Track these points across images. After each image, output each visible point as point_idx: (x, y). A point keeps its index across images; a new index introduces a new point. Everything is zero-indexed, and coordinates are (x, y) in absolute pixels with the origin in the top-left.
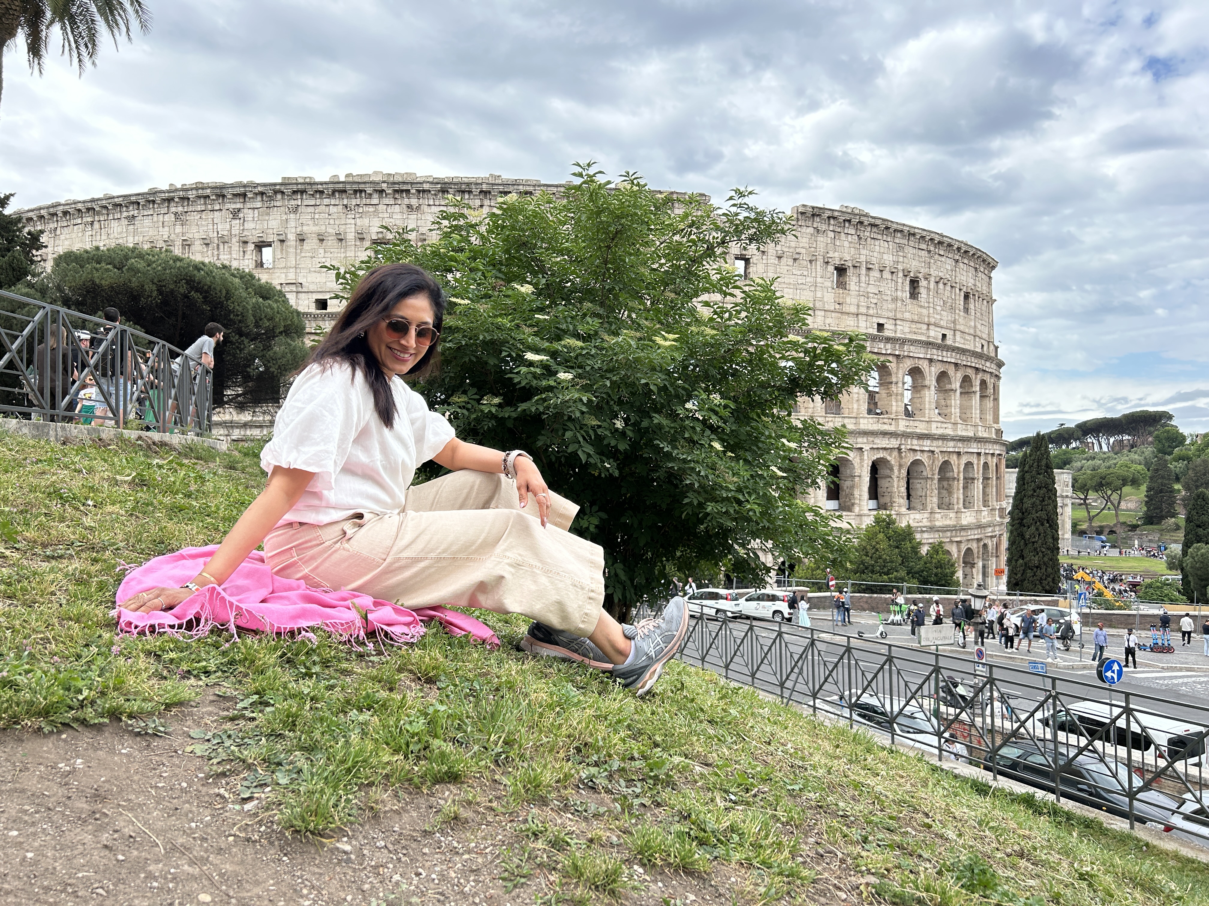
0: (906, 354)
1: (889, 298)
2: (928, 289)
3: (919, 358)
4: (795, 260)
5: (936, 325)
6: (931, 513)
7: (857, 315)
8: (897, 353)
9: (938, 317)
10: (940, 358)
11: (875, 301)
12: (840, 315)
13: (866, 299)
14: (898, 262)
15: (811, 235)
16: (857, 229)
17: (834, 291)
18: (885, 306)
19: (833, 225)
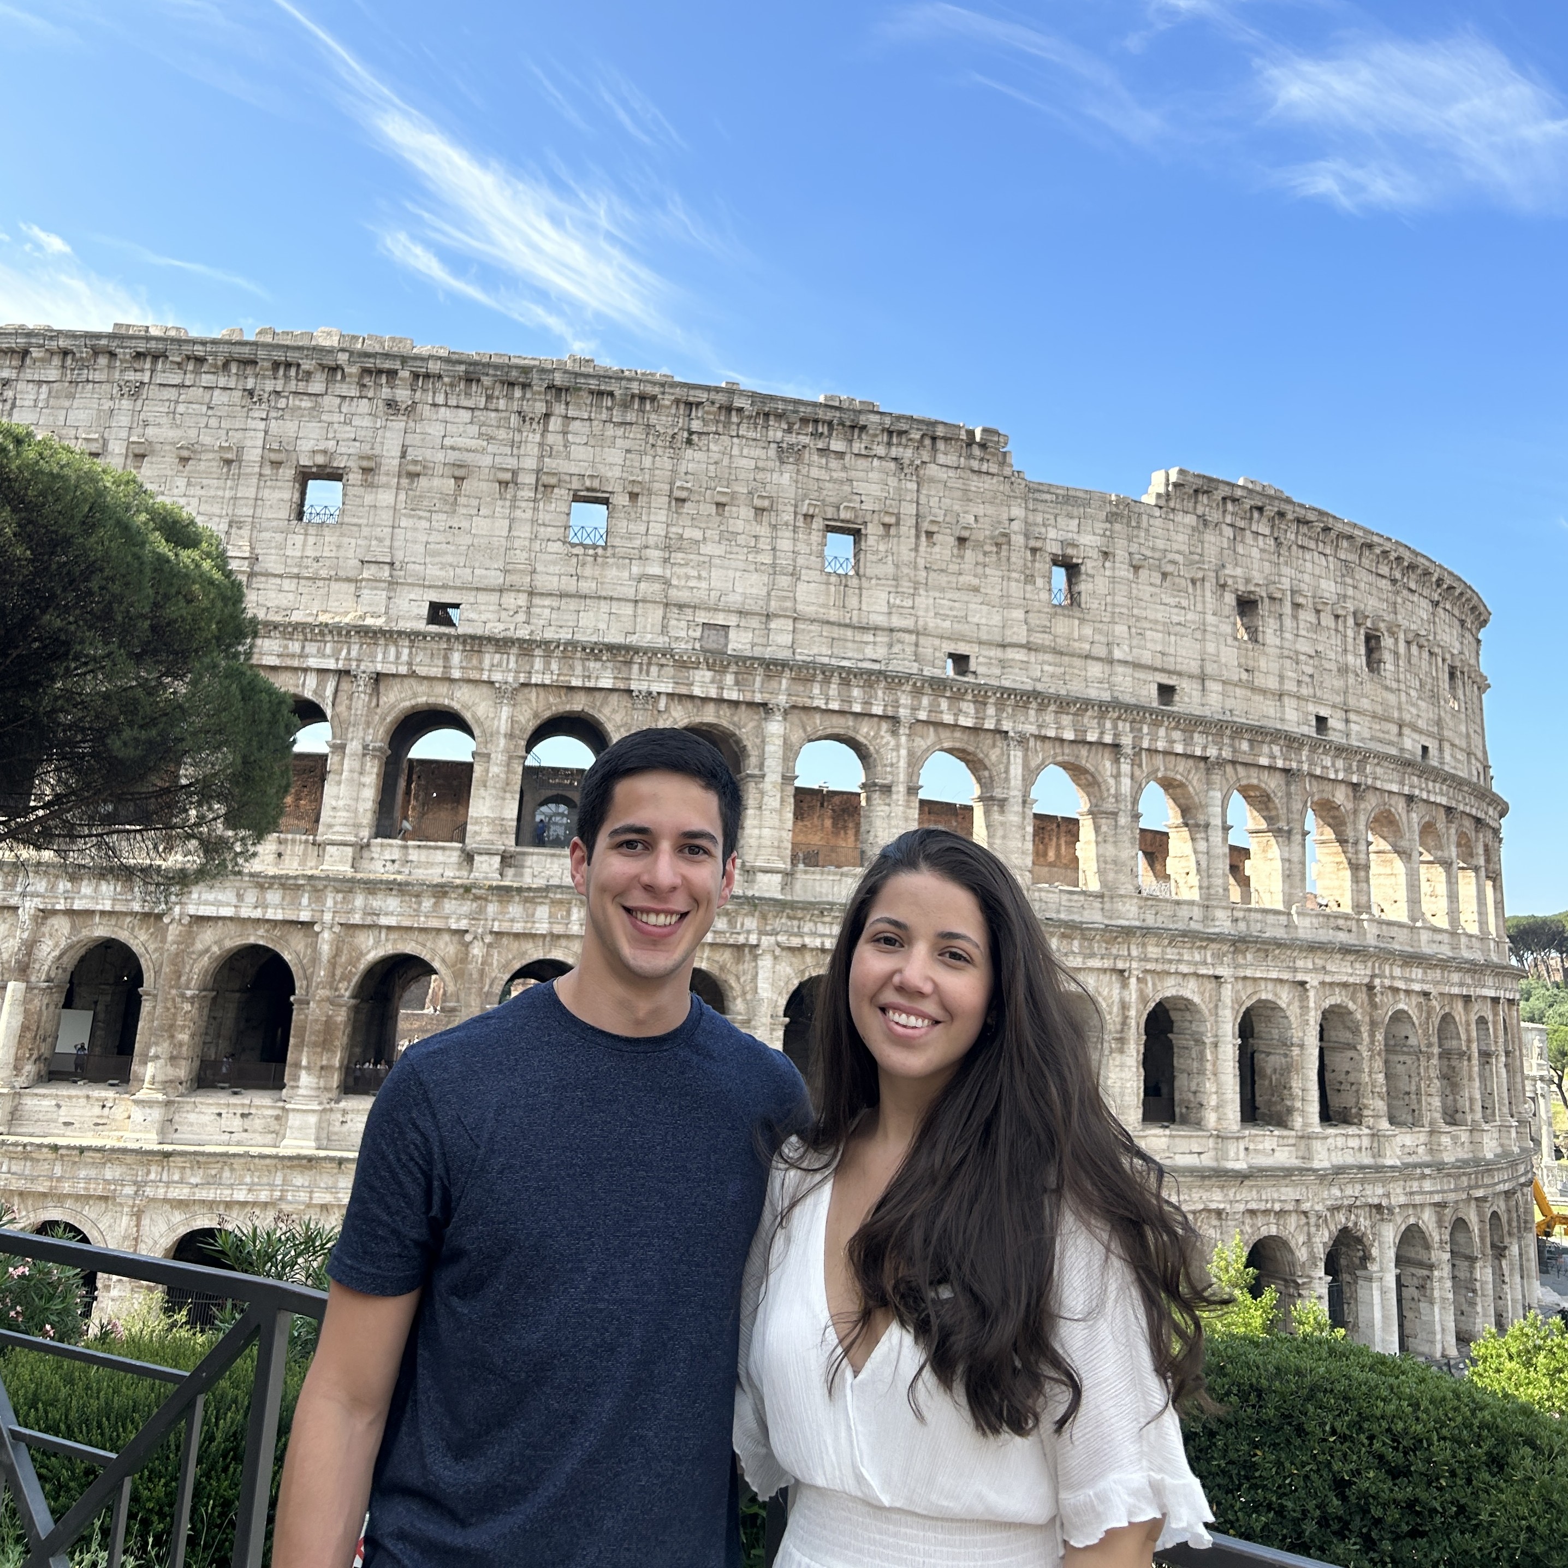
0: (1369, 782)
1: (1335, 668)
2: (1396, 654)
4: (1164, 574)
5: (1411, 727)
7: (1281, 695)
8: (1354, 779)
9: (1415, 711)
10: (1424, 796)
11: (1311, 671)
12: (1249, 693)
13: (1295, 665)
14: (1345, 597)
15: (1193, 529)
16: (1273, 527)
17: (1237, 643)
18: (1327, 681)
19: (1232, 514)
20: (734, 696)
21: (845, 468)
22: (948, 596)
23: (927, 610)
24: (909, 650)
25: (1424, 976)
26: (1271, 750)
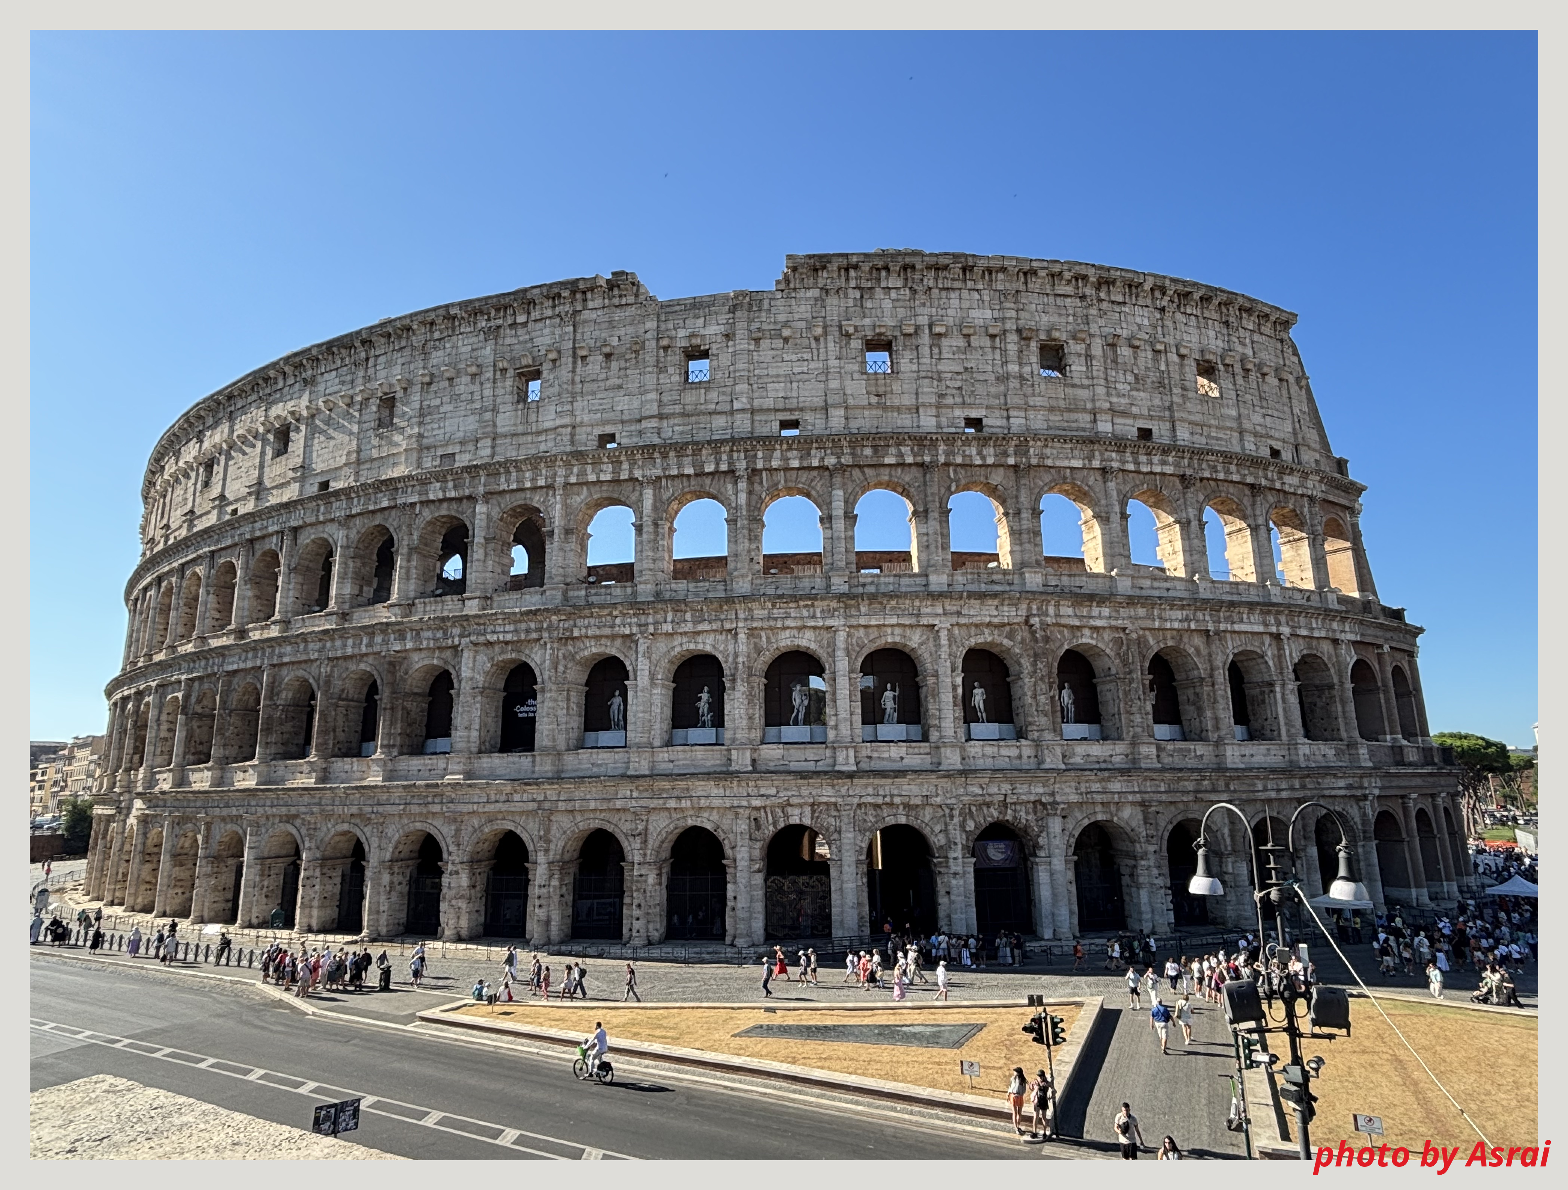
0: (1034, 461)
1: (992, 378)
2: (1089, 357)
3: (1073, 469)
4: (786, 340)
6: (1134, 744)
7: (917, 408)
8: (1011, 461)
9: (1123, 401)
10: (1131, 467)
11: (959, 384)
12: (880, 412)
13: (935, 383)
14: (1004, 319)
15: (816, 299)
16: (906, 279)
17: (865, 377)
18: (980, 389)
19: (856, 278)
20: (452, 494)
21: (529, 333)
22: (598, 396)
23: (583, 410)
24: (566, 439)
25: (1114, 614)
26: (900, 451)
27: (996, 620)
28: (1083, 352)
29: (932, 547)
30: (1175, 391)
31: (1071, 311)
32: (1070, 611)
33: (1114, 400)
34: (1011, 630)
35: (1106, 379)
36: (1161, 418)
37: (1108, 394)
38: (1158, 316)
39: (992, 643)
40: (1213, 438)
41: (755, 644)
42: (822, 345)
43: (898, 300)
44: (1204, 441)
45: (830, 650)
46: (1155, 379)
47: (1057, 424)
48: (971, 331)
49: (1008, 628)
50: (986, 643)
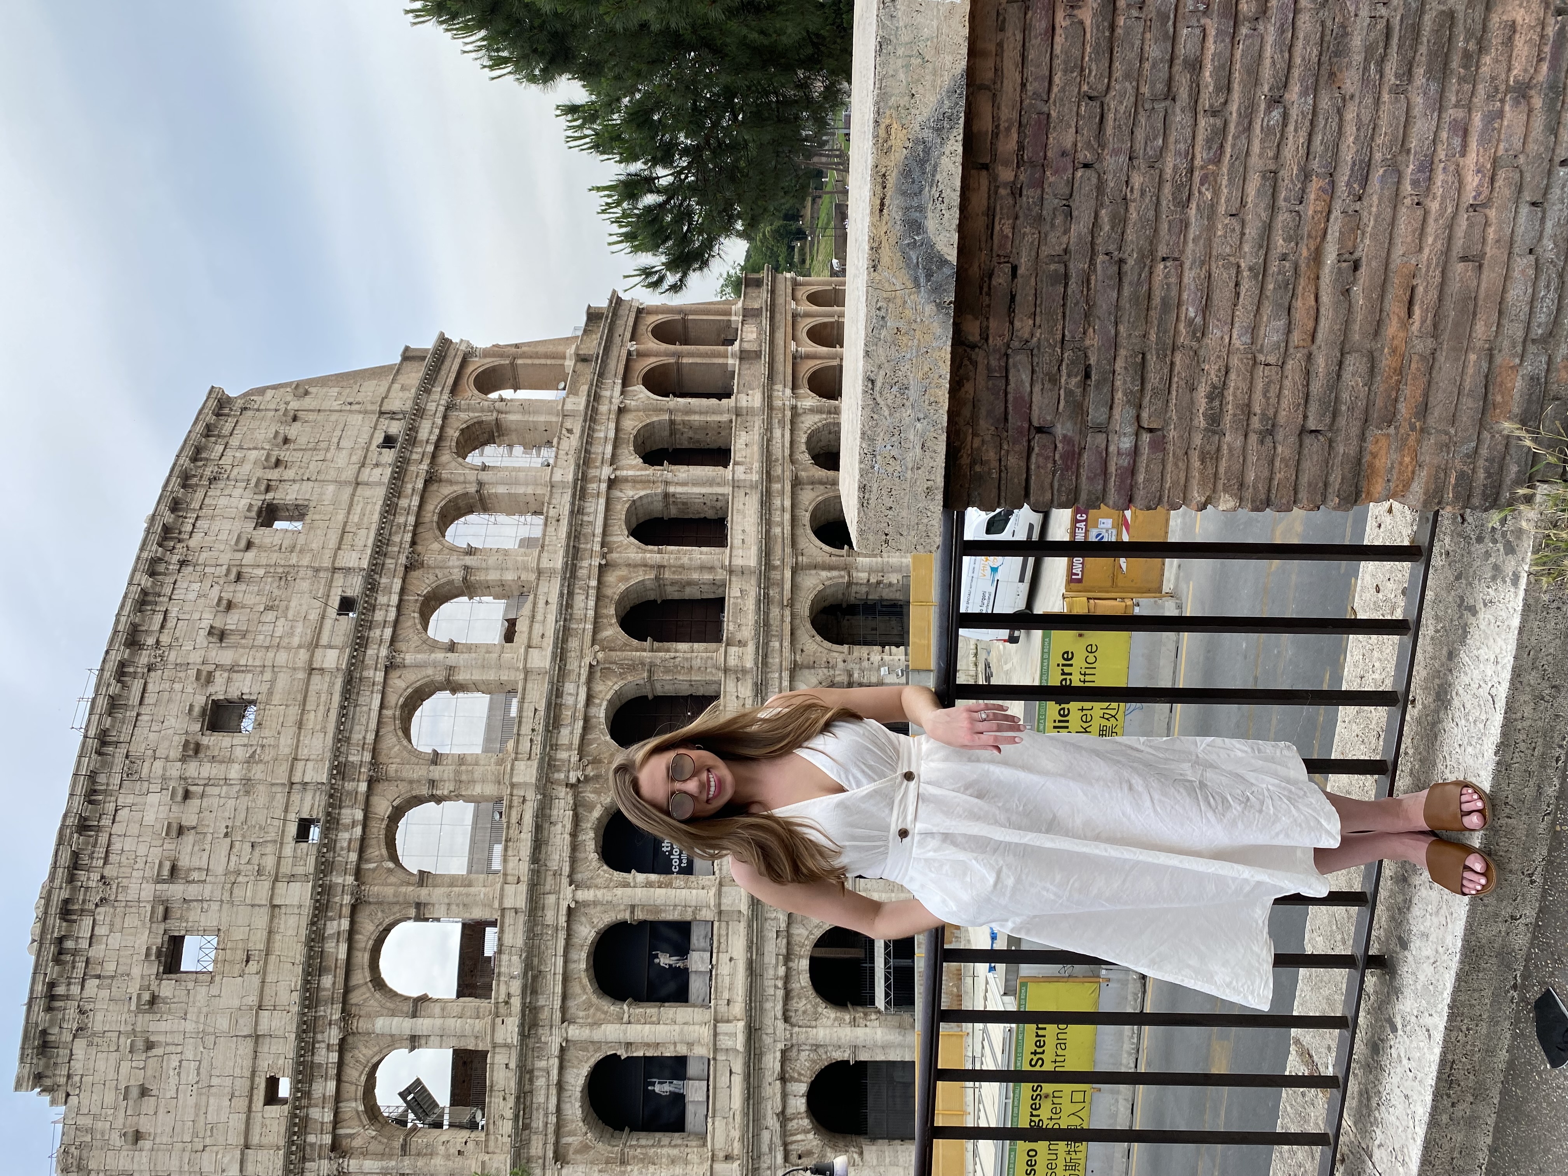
0: (367, 757)
1: (244, 801)
2: (233, 669)
3: (382, 706)
4: (144, 1092)
5: (314, 645)
6: (726, 670)
7: (274, 907)
8: (363, 787)
9: (299, 630)
10: (388, 632)
11: (247, 847)
12: (272, 958)
13: (241, 879)
14: (164, 778)
15: (90, 1044)
16: (82, 910)
17: (217, 978)
18: (259, 817)
19: (69, 984)
25: (573, 677)
26: (331, 936)
27: (569, 826)
28: (226, 675)
29: (466, 900)
30: (294, 561)
31: (167, 685)
32: (565, 732)
33: (296, 641)
34: (584, 806)
35: (267, 648)
36: (330, 585)
37: (288, 648)
38: (191, 569)
39: (596, 830)
40: (361, 519)
41: (577, 1152)
42: (161, 1038)
43: (112, 925)
44: (363, 532)
45: (591, 1048)
46: (276, 584)
47: (320, 718)
48: (175, 827)
49: (581, 810)
50: (596, 839)
